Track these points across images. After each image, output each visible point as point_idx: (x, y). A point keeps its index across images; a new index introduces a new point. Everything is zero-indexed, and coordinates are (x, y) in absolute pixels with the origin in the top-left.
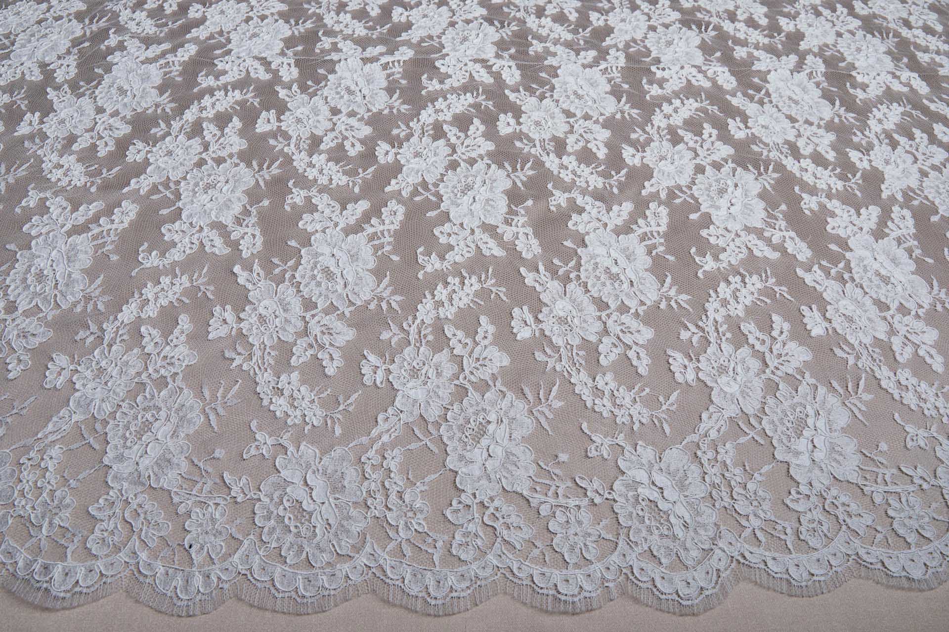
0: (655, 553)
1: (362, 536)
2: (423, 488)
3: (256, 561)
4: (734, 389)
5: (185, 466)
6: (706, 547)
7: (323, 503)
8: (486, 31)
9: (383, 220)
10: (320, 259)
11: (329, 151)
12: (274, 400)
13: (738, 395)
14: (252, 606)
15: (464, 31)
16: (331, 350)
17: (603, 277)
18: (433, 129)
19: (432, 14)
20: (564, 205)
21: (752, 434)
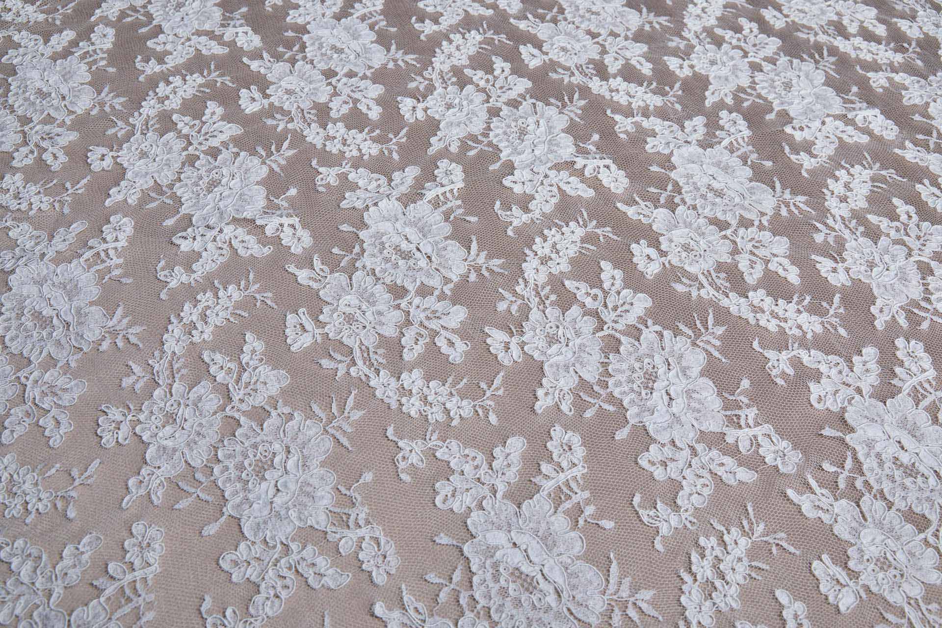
8: (546, 115)
9: (559, 465)
10: (498, 555)
11: (420, 362)
15: (516, 120)
17: (897, 474)
18: (553, 291)
19: (457, 101)
20: (790, 371)
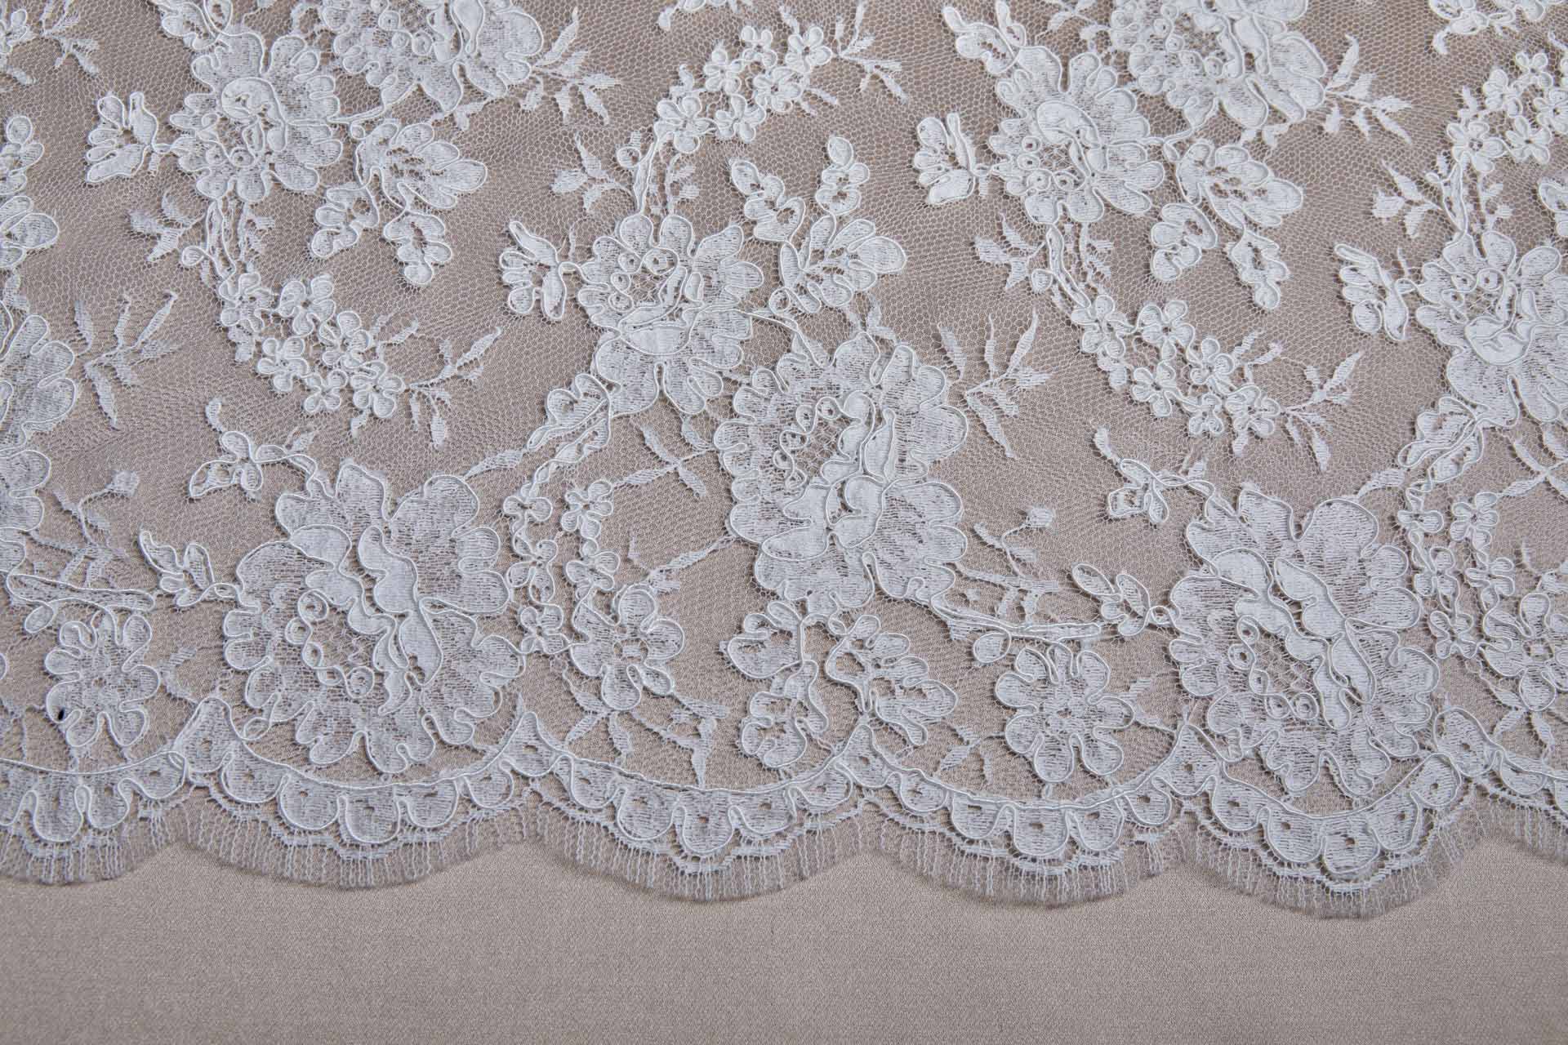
0: (1270, 764)
1: (506, 701)
2: (666, 586)
3: (230, 757)
4: (1508, 354)
5: (36, 513)
6: (1403, 753)
7: (402, 616)
12: (266, 348)
13: (1516, 370)
14: (223, 864)
16: (421, 219)
21: (1545, 473)
